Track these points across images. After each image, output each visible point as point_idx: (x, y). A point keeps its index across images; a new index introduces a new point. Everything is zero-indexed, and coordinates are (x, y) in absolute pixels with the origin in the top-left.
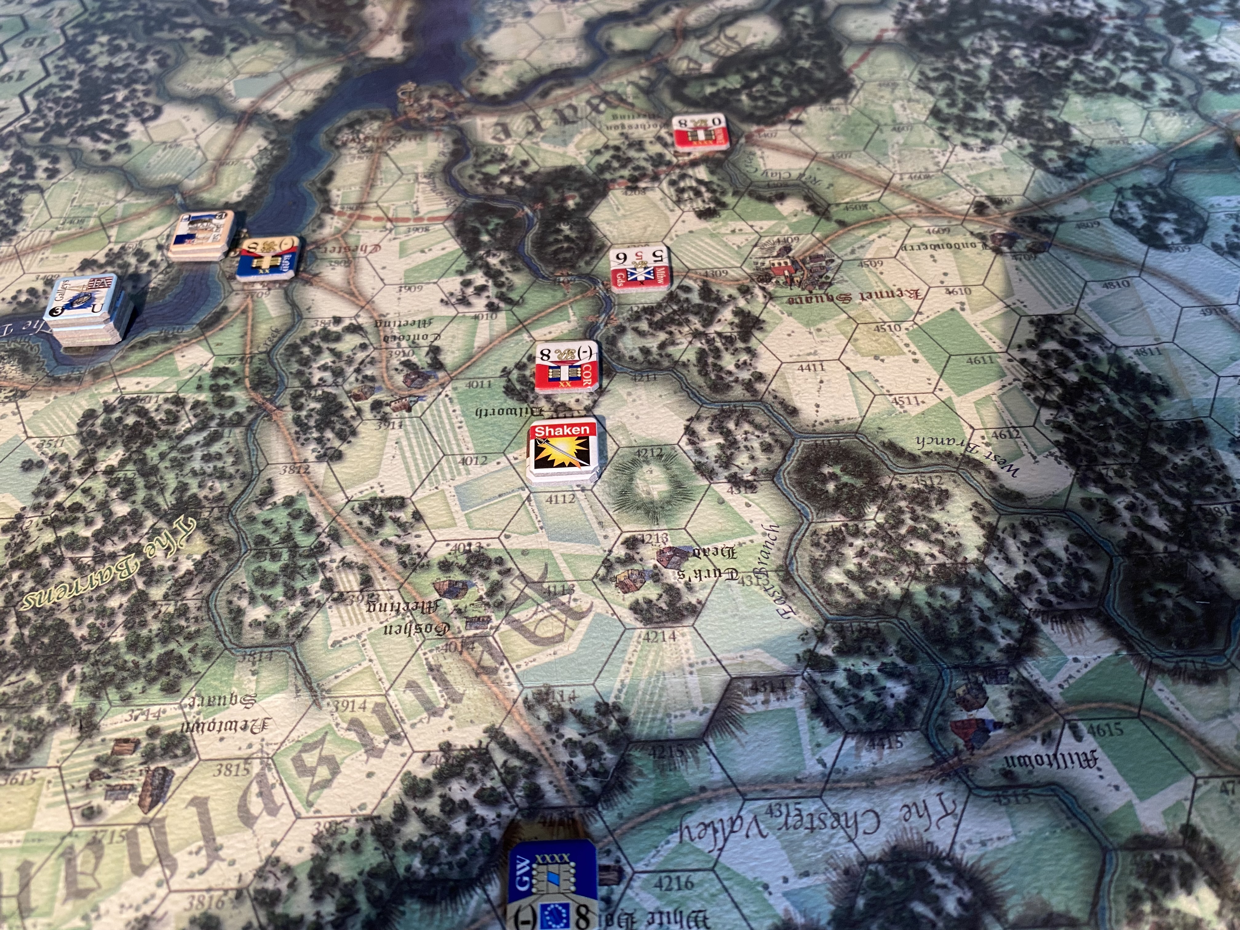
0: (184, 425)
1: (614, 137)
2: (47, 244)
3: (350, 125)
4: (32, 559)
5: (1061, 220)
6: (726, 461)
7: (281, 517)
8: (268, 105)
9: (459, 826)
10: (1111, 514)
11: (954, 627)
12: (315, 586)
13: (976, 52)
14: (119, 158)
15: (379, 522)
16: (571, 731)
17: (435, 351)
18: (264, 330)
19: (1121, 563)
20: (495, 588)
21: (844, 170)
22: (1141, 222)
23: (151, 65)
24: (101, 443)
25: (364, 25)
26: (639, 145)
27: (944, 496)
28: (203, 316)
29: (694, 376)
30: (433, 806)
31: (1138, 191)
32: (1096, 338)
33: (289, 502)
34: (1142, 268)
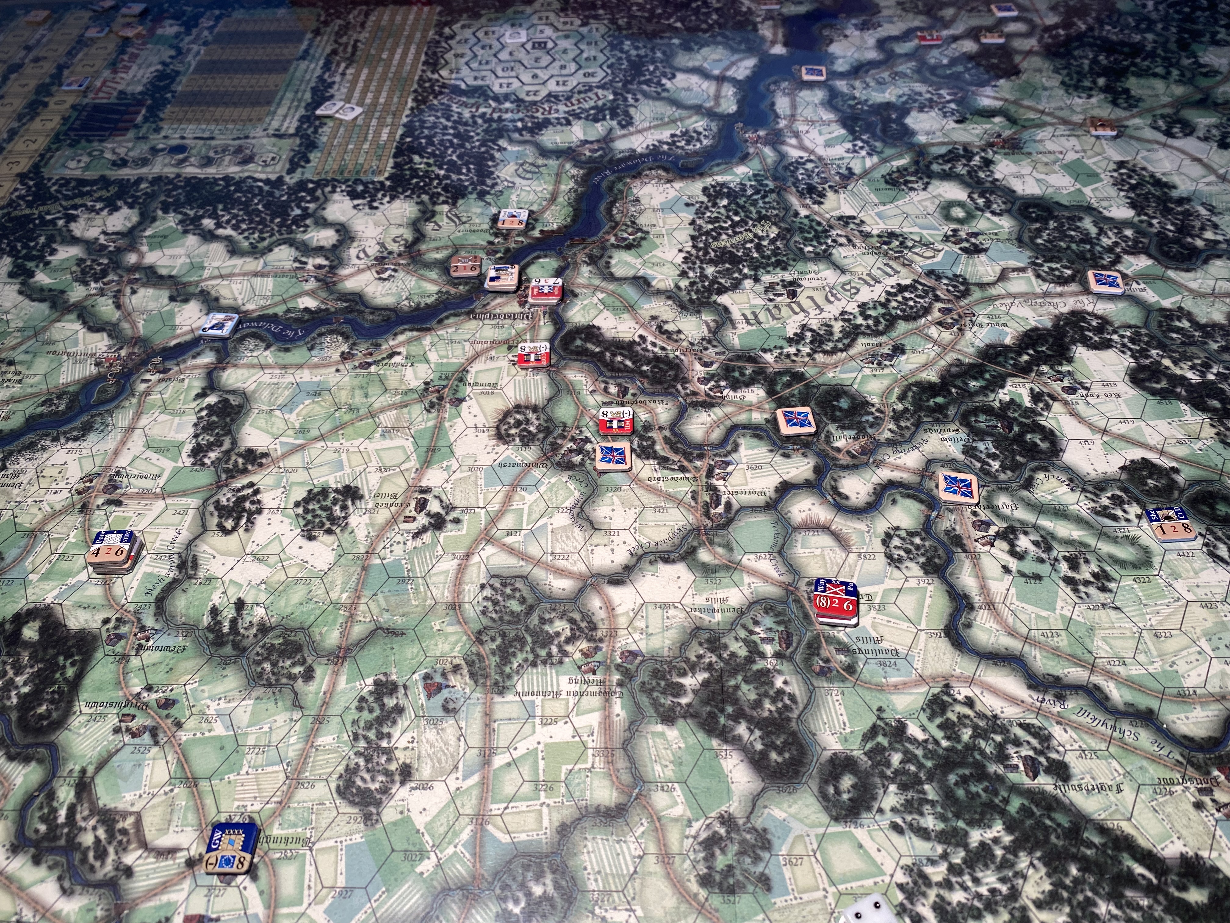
0: (749, 192)
1: (906, 90)
2: (650, 128)
3: (775, 83)
4: (708, 233)
5: (1126, 127)
6: (989, 207)
7: (806, 221)
8: (729, 73)
9: (911, 303)
10: (1151, 225)
11: (1088, 255)
12: (829, 241)
13: (1081, 57)
14: (665, 94)
15: (847, 224)
16: (945, 281)
17: (849, 169)
18: (769, 161)
19: (1155, 239)
20: (902, 243)
21: (1021, 106)
22: (1164, 128)
23: (659, 54)
24: (716, 197)
25: (763, 39)
26: (920, 94)
27: (1081, 219)
28: (739, 155)
29: (967, 178)
30: (900, 298)
31: (1163, 116)
32: (1144, 169)
33: (807, 217)
34: (1164, 145)
